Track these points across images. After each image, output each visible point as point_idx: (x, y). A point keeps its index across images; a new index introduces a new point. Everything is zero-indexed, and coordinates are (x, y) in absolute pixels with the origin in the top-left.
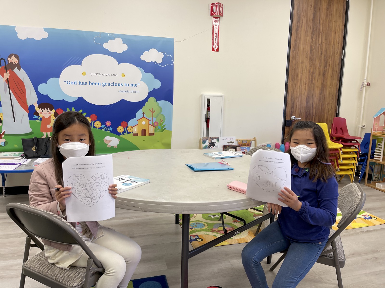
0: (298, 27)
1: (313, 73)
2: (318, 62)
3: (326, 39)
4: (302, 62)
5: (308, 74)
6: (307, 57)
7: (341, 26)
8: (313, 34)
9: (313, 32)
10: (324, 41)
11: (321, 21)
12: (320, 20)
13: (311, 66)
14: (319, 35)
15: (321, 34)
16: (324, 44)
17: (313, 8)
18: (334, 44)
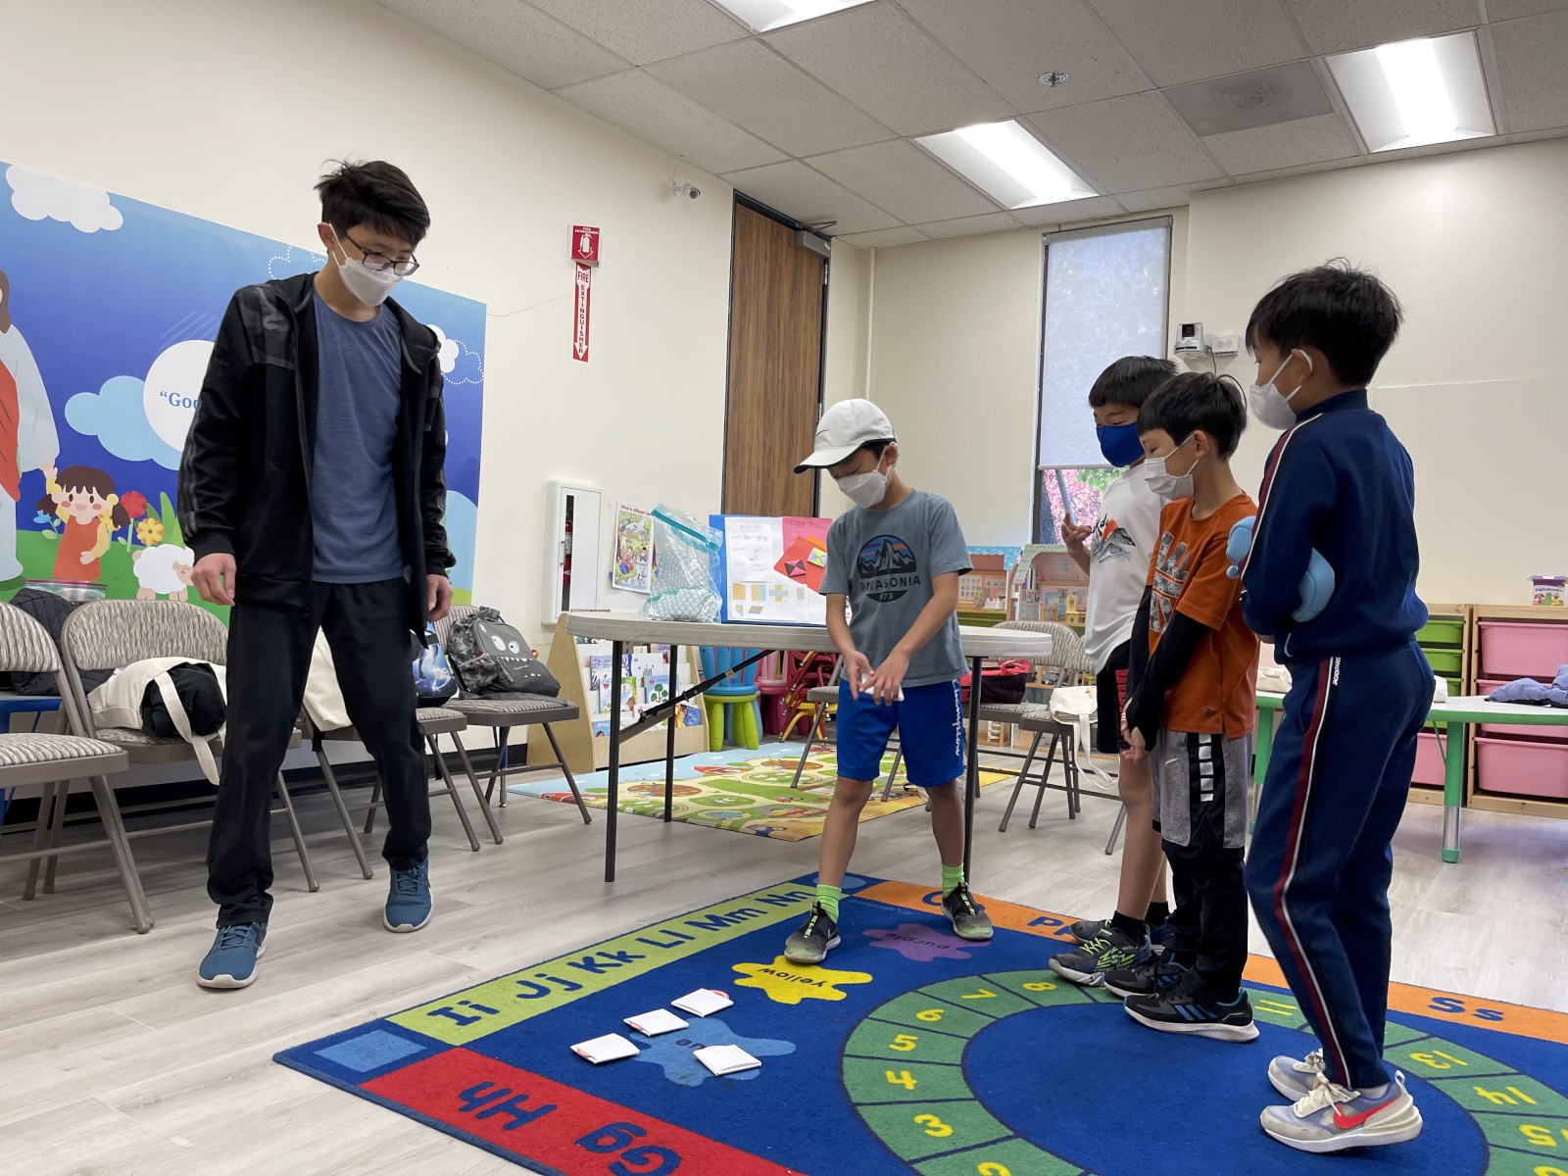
0: (742, 329)
1: (770, 449)
2: (778, 423)
3: (790, 370)
4: (751, 421)
5: (761, 452)
6: (759, 408)
7: (814, 343)
8: (768, 352)
9: (768, 346)
10: (787, 374)
11: (781, 323)
12: (779, 321)
13: (766, 433)
14: (779, 360)
15: (781, 354)
16: (787, 381)
17: (766, 288)
18: (804, 386)
